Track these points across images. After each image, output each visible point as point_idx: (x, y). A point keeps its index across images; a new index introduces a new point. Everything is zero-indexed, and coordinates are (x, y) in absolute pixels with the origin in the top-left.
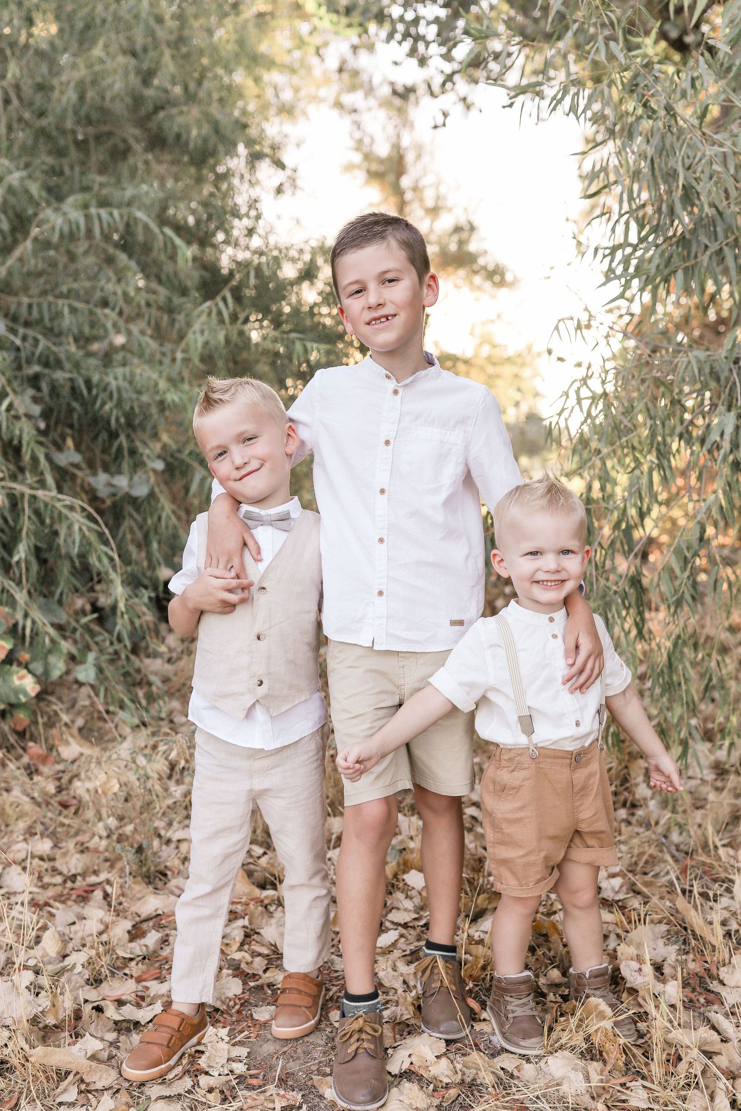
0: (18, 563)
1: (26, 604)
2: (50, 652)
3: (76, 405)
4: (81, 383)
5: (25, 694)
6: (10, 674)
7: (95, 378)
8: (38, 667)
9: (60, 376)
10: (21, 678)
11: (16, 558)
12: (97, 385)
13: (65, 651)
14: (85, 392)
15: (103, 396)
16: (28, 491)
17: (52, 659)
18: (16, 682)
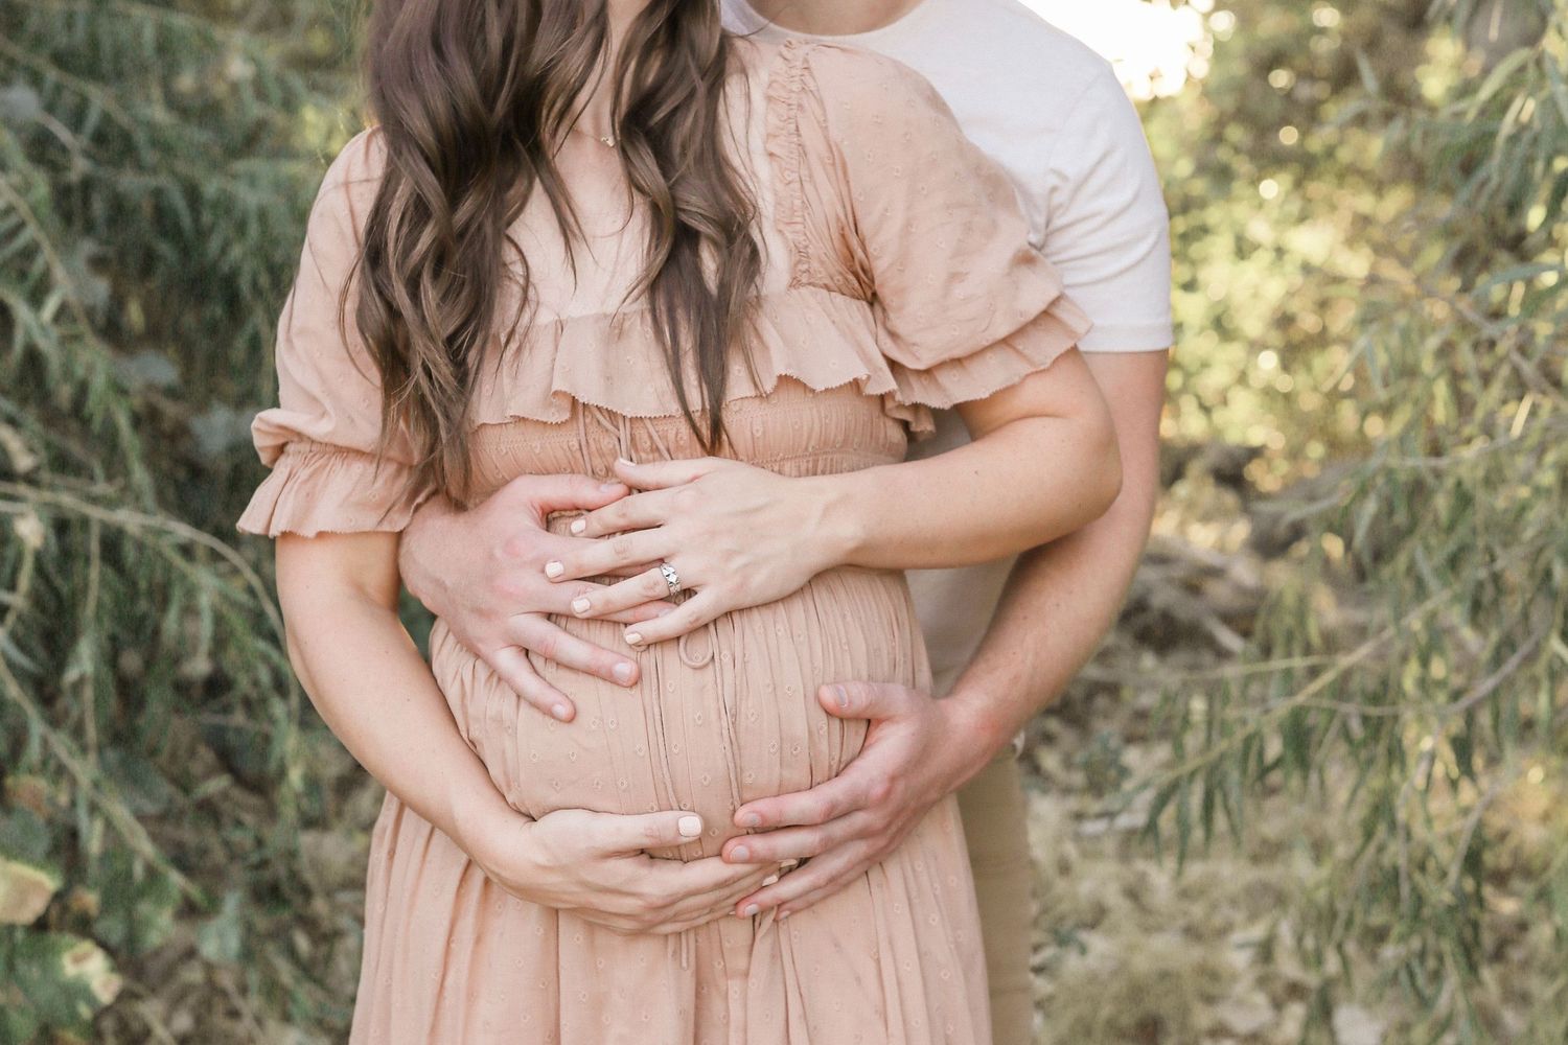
0: (77, 687)
1: (96, 785)
2: (142, 893)
3: (165, 249)
4: (178, 201)
5: (90, 999)
6: (55, 951)
7: (211, 187)
8: (114, 929)
9: (130, 182)
10: (78, 960)
11: (71, 675)
12: (215, 205)
13: (176, 895)
14: (186, 221)
15: (224, 230)
16: (96, 513)
17: (144, 908)
18: (69, 968)
